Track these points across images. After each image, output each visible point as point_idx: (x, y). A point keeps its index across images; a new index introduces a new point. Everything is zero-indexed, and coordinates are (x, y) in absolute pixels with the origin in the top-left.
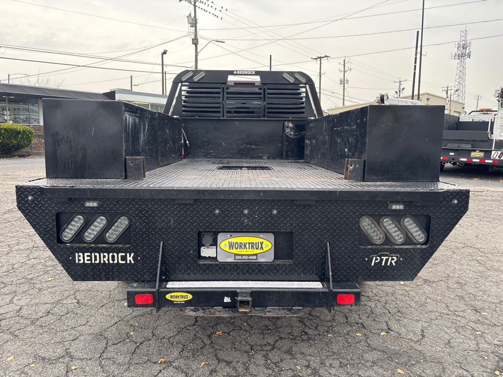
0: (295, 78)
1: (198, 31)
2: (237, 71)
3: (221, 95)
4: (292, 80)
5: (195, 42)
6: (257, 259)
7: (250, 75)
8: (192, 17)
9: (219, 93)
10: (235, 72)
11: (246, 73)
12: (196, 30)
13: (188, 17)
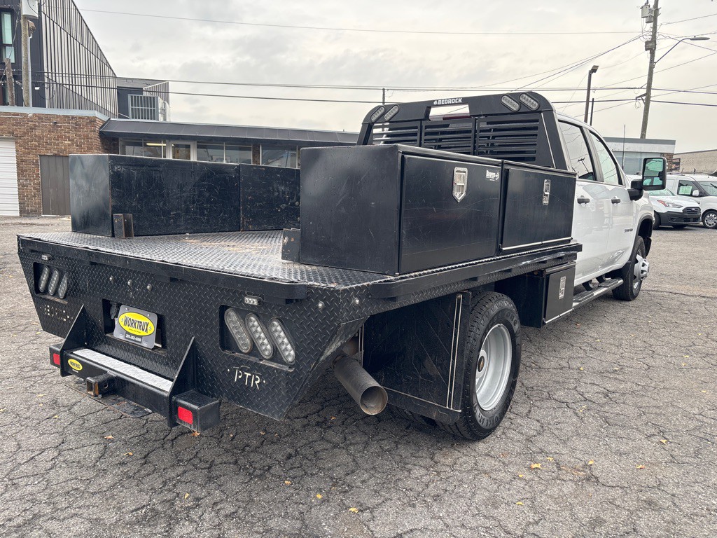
0: (521, 103)
1: (658, 27)
2: (437, 101)
3: (417, 138)
4: (514, 107)
5: (651, 46)
6: (141, 342)
7: (455, 104)
8: (651, 7)
9: (415, 134)
10: (435, 103)
11: (450, 102)
12: (655, 27)
13: (642, 8)
